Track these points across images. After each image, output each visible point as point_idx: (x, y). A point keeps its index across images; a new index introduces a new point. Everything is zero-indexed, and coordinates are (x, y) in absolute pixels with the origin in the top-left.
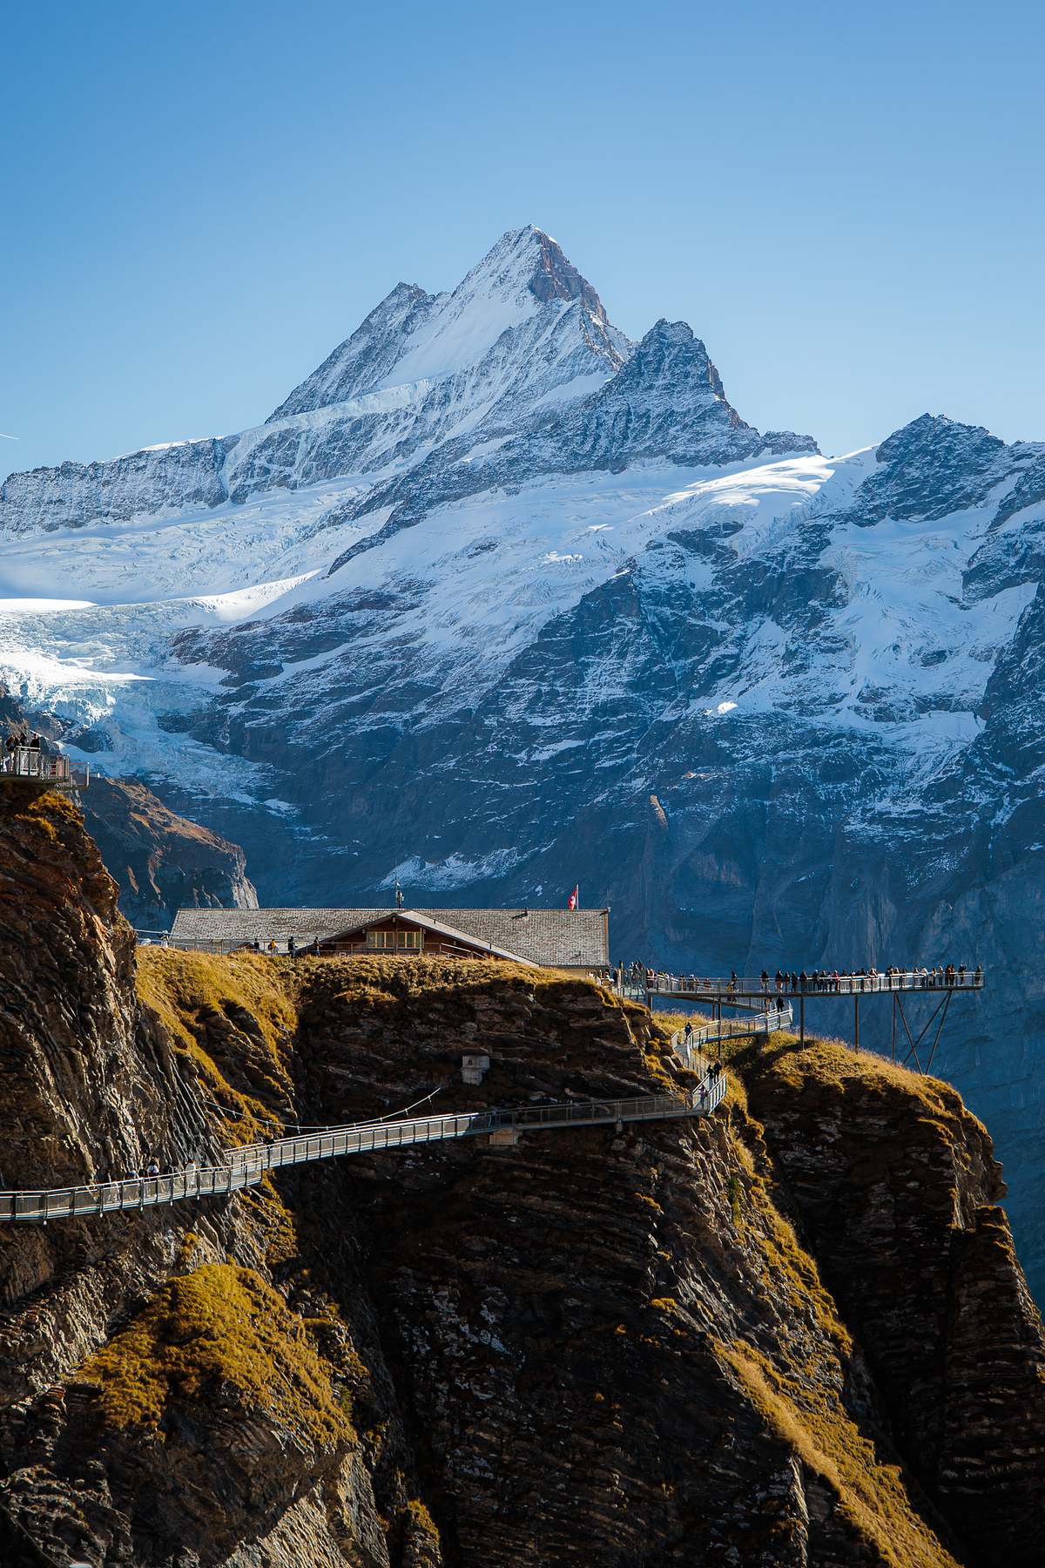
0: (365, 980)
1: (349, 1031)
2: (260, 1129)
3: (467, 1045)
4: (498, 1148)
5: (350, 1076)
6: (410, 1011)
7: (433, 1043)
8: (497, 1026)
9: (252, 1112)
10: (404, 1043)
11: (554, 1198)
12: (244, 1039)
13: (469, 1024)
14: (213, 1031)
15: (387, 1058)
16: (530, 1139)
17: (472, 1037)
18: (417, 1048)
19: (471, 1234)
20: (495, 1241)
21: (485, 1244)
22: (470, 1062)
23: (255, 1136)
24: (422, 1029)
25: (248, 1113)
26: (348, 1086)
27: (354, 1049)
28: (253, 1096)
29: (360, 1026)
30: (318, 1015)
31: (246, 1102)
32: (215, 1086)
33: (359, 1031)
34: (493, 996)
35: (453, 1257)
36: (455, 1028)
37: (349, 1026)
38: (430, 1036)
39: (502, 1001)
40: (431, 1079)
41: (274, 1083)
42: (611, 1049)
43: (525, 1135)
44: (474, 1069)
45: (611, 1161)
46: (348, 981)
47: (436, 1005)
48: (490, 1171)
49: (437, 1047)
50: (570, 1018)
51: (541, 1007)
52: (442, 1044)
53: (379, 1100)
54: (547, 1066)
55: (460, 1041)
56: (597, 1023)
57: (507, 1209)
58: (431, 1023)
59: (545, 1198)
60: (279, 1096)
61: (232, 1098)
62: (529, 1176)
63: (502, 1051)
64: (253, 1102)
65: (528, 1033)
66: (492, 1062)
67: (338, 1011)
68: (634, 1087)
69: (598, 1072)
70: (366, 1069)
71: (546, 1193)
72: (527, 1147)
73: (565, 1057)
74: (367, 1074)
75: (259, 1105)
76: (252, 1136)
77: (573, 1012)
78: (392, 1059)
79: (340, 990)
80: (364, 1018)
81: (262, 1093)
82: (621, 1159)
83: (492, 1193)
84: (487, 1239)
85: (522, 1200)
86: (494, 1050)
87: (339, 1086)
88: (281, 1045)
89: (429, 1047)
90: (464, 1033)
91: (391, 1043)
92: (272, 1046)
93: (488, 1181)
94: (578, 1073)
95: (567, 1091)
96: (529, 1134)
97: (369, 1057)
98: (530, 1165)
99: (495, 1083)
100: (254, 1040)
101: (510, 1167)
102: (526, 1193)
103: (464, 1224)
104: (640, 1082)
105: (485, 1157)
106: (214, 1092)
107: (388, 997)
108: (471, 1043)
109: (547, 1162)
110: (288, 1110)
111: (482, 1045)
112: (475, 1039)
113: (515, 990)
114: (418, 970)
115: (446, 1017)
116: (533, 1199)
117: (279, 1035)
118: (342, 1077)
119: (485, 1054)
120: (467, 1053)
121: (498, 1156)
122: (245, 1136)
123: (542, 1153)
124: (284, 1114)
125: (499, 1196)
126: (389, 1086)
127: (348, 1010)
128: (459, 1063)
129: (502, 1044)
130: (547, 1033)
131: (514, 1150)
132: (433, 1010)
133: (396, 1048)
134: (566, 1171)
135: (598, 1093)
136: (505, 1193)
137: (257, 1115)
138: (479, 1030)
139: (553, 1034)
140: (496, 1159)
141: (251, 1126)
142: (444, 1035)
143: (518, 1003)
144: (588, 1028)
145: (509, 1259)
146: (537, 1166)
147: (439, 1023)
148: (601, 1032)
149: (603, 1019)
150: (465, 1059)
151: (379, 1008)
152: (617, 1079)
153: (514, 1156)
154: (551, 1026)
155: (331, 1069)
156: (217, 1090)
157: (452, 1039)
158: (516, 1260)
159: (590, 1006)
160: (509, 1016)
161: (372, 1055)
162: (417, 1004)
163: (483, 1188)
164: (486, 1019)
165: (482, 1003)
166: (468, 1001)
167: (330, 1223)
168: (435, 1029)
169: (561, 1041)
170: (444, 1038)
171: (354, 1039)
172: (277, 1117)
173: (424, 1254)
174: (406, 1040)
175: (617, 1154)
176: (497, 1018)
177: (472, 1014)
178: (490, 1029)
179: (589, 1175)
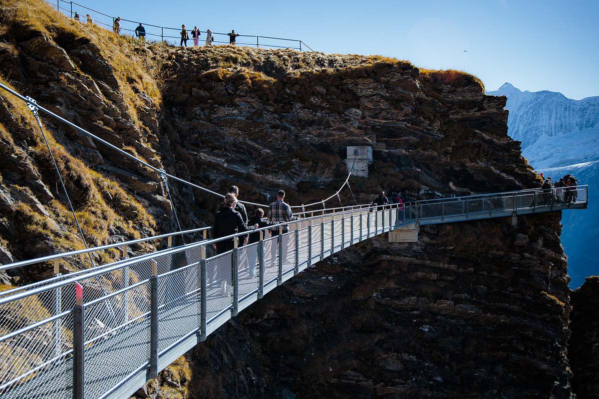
0: (235, 61)
1: (223, 111)
2: (119, 224)
3: (351, 134)
4: (396, 246)
5: (225, 165)
6: (289, 95)
7: (314, 131)
8: (384, 114)
9: (105, 196)
10: (285, 129)
11: (467, 301)
12: (90, 85)
13: (354, 110)
14: (35, 64)
15: (266, 147)
16: (428, 234)
17: (357, 124)
18: (297, 137)
19: (387, 351)
20: (414, 358)
21: (403, 362)
22: (356, 153)
23: (111, 234)
24: (304, 114)
25: (99, 197)
26: (223, 177)
27: (230, 134)
28: (107, 174)
29: (236, 106)
30: (184, 92)
31: (97, 183)
32: (34, 144)
33: (235, 112)
34: (377, 81)
35: (370, 382)
36: (339, 113)
37: (223, 105)
38: (311, 123)
39: (388, 86)
40: (314, 171)
41: (138, 158)
42: (491, 142)
43: (422, 231)
44: (361, 160)
45: (515, 257)
46: (216, 61)
47: (318, 88)
48: (394, 272)
49: (319, 135)
50: (450, 109)
51: (424, 96)
52: (325, 132)
53: (260, 194)
54: (433, 158)
55: (344, 130)
56: (478, 114)
57: (416, 317)
58: (314, 108)
59: (457, 301)
60: (145, 177)
61: (68, 168)
62: (434, 276)
63: (385, 142)
64: (106, 182)
65: (414, 123)
66: (376, 154)
67: (210, 89)
68: (511, 181)
69: (482, 164)
70: (243, 157)
71: (456, 295)
72: (427, 244)
73: (450, 148)
74: (245, 163)
75: (115, 188)
76: (105, 234)
77: (452, 103)
78: (269, 148)
79: (207, 67)
80: (241, 97)
81: (119, 171)
82: (527, 255)
83: (398, 298)
84: (406, 356)
85: (432, 305)
86: (378, 141)
87: (212, 177)
88: (143, 115)
89: (310, 136)
90: (348, 120)
91: (272, 127)
92: (132, 112)
93: (392, 285)
94: (463, 165)
95: (451, 184)
96: (427, 229)
97: (246, 144)
98: (434, 264)
99: (385, 175)
100: (106, 93)
101: (413, 268)
102: (438, 297)
103: (377, 338)
104: (516, 175)
105: (385, 257)
106: (31, 154)
107: (263, 76)
108: (357, 131)
109: (452, 260)
110: (159, 198)
111: (366, 134)
112: (359, 128)
113: (402, 74)
114: (290, 56)
115: (328, 101)
116: (446, 304)
117: (139, 103)
118: (215, 167)
119: (369, 145)
120: (352, 143)
121: (399, 255)
122: (95, 235)
123: (445, 251)
124: (154, 203)
125: (406, 301)
126: (270, 178)
127: (220, 87)
128: (343, 155)
129: (388, 134)
130: (432, 122)
131: (415, 248)
132: (314, 94)
133: (278, 134)
134: (472, 269)
135: (480, 187)
136: (413, 298)
137: (114, 202)
138: (363, 117)
139: (437, 125)
140: (397, 258)
141: (105, 218)
142: (328, 122)
143: (404, 89)
144: (469, 119)
145: (430, 379)
146: (441, 265)
147: (323, 109)
148: (481, 124)
149: (484, 109)
150: (350, 150)
151: (257, 87)
152: (498, 172)
153: (416, 255)
154: (435, 116)
155: (203, 156)
156: (37, 150)
157: (337, 126)
158: (439, 379)
159: (469, 97)
160: (396, 103)
161: (249, 142)
162: (297, 87)
163: (386, 293)
164: (370, 105)
165: (365, 89)
166: (350, 86)
167: (225, 356)
168: (319, 114)
169: (445, 132)
170: (328, 125)
171: (229, 122)
172: (144, 207)
173: (334, 381)
174: (287, 125)
175: (522, 249)
176: (383, 105)
177: (355, 100)
178: (375, 116)
179: (495, 274)
